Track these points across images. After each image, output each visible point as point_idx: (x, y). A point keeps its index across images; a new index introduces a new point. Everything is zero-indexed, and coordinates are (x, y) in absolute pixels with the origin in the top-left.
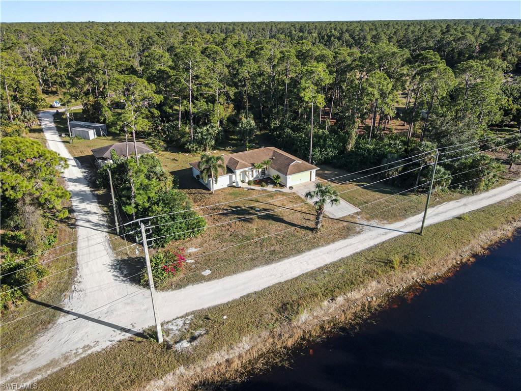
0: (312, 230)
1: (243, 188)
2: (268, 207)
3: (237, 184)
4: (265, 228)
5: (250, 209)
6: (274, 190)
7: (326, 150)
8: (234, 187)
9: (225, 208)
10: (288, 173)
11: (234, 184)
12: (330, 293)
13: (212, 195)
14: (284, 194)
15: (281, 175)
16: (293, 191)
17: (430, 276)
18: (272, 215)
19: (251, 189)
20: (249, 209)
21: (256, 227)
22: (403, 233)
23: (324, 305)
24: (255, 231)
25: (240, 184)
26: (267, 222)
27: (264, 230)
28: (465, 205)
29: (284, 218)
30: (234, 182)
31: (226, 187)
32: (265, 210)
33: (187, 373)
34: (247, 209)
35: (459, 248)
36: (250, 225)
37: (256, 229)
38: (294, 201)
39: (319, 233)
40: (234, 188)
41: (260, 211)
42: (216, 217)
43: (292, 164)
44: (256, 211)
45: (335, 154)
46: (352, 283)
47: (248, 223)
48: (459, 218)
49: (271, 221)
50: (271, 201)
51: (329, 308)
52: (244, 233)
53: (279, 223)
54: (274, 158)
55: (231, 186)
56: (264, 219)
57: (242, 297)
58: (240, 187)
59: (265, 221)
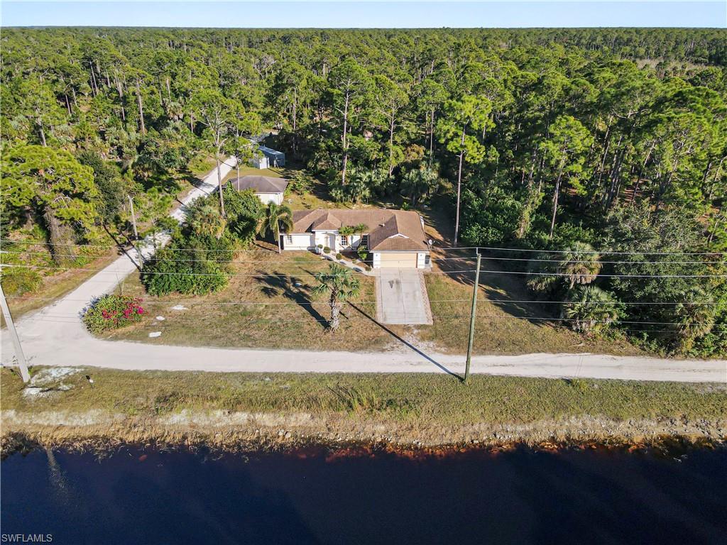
1: (322, 255)
4: (277, 308)
7: (487, 230)
8: (315, 251)
12: (233, 405)
17: (402, 441)
19: (328, 260)
20: (290, 281)
21: (268, 304)
22: (443, 372)
23: (215, 415)
24: (262, 308)
26: (286, 302)
27: (273, 310)
28: (619, 367)
29: (314, 303)
31: (306, 249)
33: (15, 419)
35: (500, 422)
36: (266, 299)
37: (266, 306)
39: (329, 335)
41: (297, 286)
42: (250, 280)
43: (392, 237)
44: (294, 285)
45: (498, 239)
46: (275, 404)
48: (569, 382)
49: (292, 302)
51: (219, 420)
54: (384, 225)
55: (312, 249)
56: (289, 297)
57: (146, 371)
58: (319, 254)
59: (286, 299)
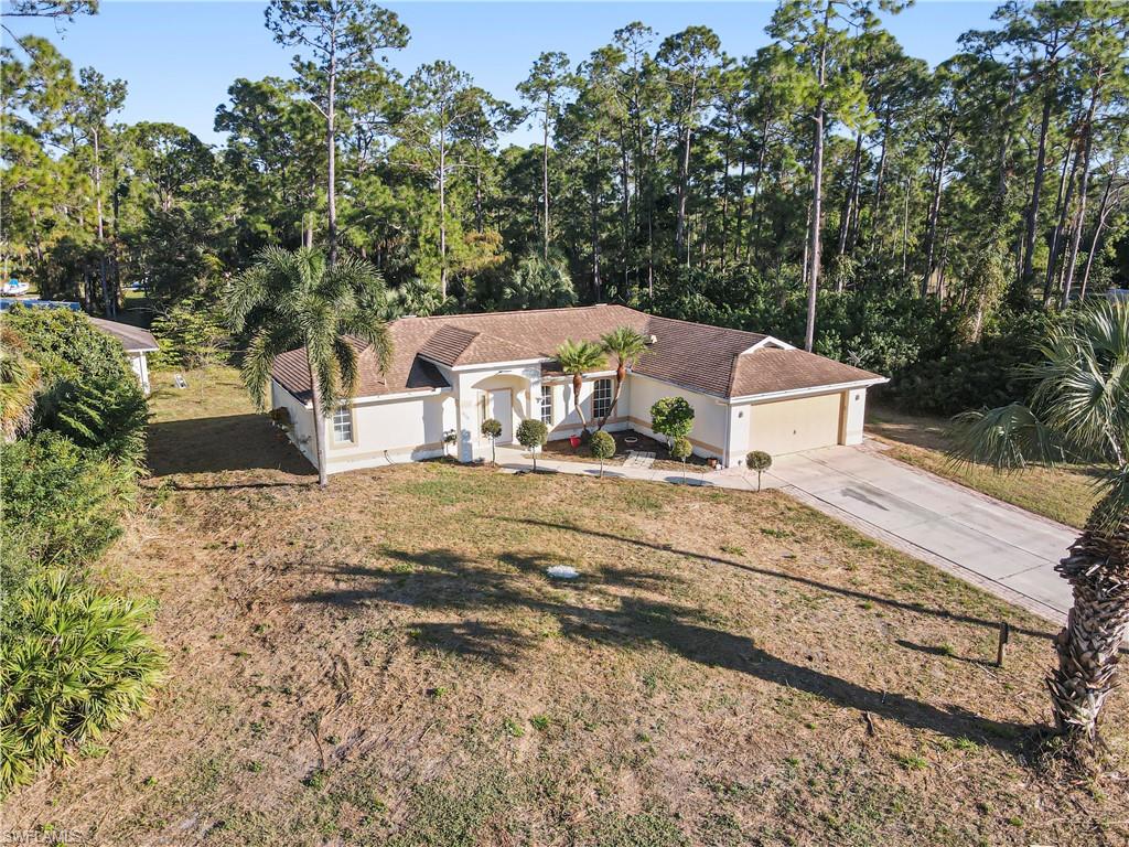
0: (1026, 743)
1: (493, 465)
2: (630, 559)
3: (467, 448)
4: (617, 718)
5: (514, 570)
6: (661, 475)
7: (867, 342)
8: (449, 460)
9: (354, 561)
10: (735, 386)
11: (451, 450)
13: (313, 494)
14: (716, 496)
15: (693, 399)
16: (769, 478)
18: (662, 608)
19: (536, 471)
20: (505, 567)
21: (537, 710)
24: (527, 745)
25: (482, 447)
26: (629, 665)
27: (603, 733)
29: (755, 633)
30: (449, 439)
31: (407, 458)
32: (613, 575)
34: (491, 565)
36: (495, 685)
37: (540, 725)
38: (789, 529)
40: (446, 468)
41: (579, 582)
42: (274, 618)
43: (751, 351)
44: (556, 581)
45: (909, 358)
47: (478, 672)
49: (656, 657)
50: (648, 527)
52: (428, 766)
53: (723, 677)
54: (654, 339)
55: (431, 456)
56: (604, 637)
58: (480, 462)
59: (610, 654)
